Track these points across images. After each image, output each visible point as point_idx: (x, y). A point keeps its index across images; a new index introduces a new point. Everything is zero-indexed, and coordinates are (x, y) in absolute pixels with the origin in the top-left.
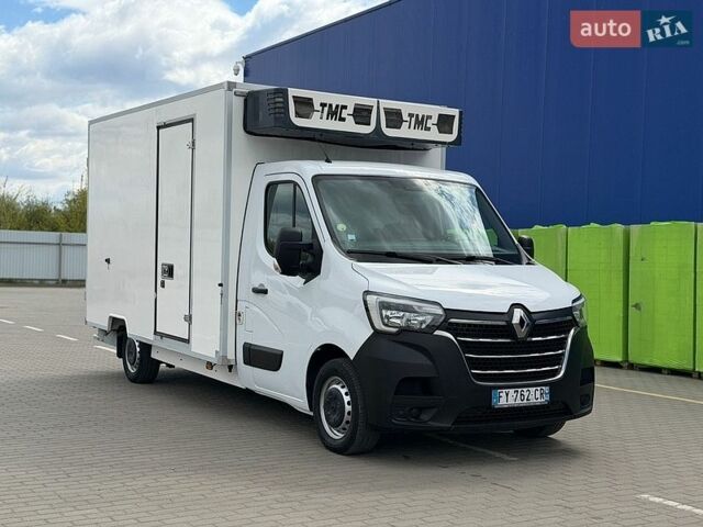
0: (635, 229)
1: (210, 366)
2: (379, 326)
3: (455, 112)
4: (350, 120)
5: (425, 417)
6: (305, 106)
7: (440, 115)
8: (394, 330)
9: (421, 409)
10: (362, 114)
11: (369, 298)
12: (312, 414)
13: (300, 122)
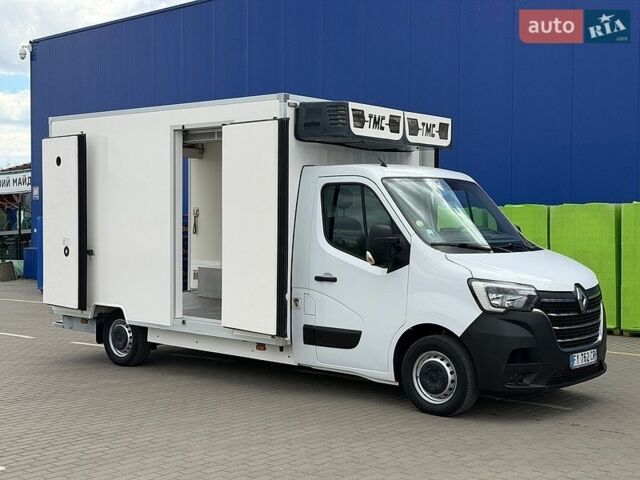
0: (552, 207)
1: (261, 346)
2: (488, 307)
3: (448, 121)
4: (387, 128)
5: (526, 381)
6: (360, 117)
7: (441, 124)
8: (502, 310)
9: (525, 374)
10: (394, 125)
11: (474, 284)
12: (397, 384)
13: (357, 131)
